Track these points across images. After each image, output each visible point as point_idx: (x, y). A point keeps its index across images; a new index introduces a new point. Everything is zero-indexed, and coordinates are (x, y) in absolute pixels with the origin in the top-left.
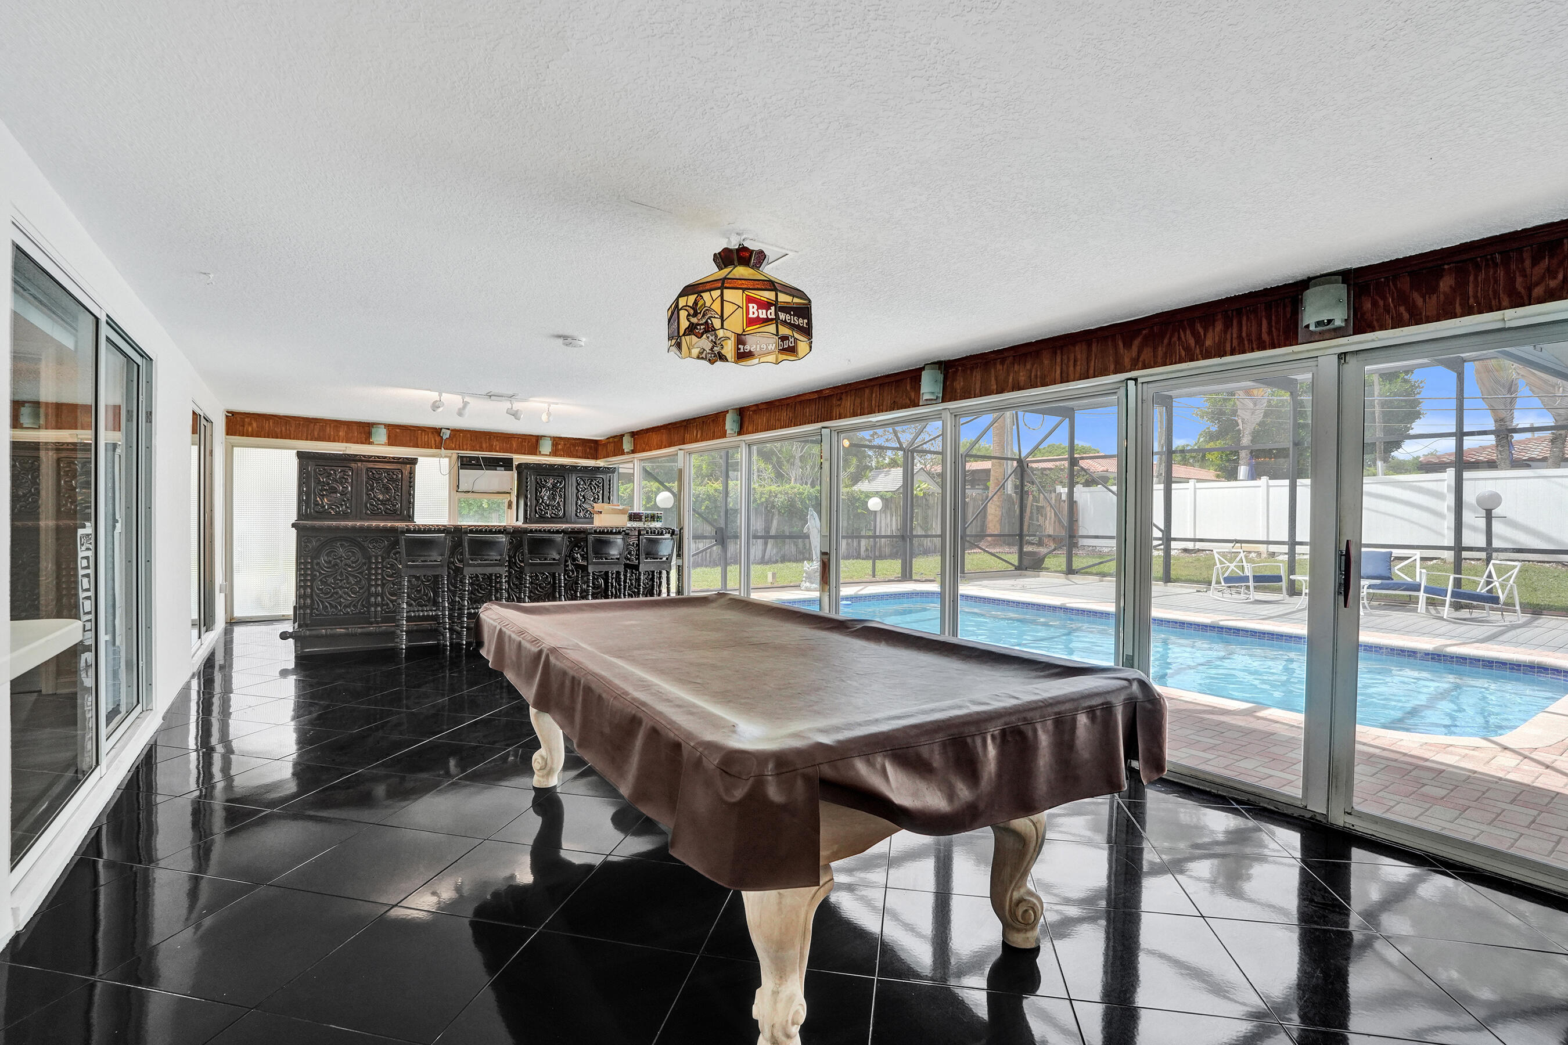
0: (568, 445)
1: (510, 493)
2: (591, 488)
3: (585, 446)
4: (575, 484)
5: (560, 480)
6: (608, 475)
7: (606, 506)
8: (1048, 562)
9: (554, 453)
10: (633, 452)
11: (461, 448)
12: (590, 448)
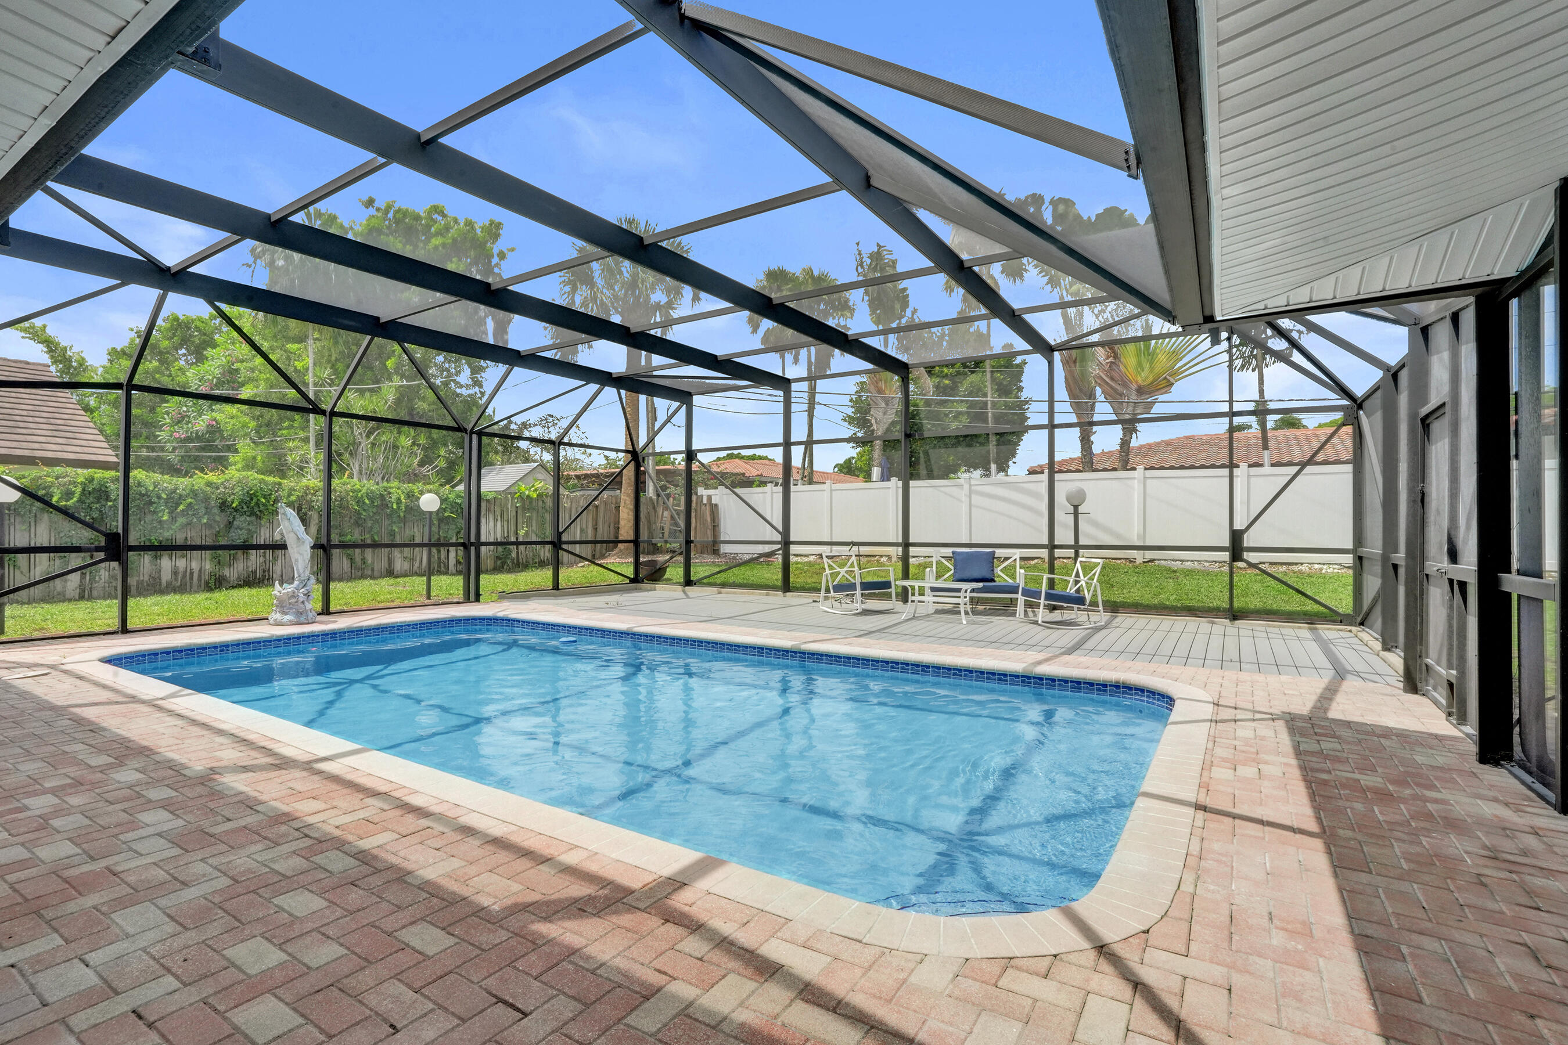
8: (670, 573)
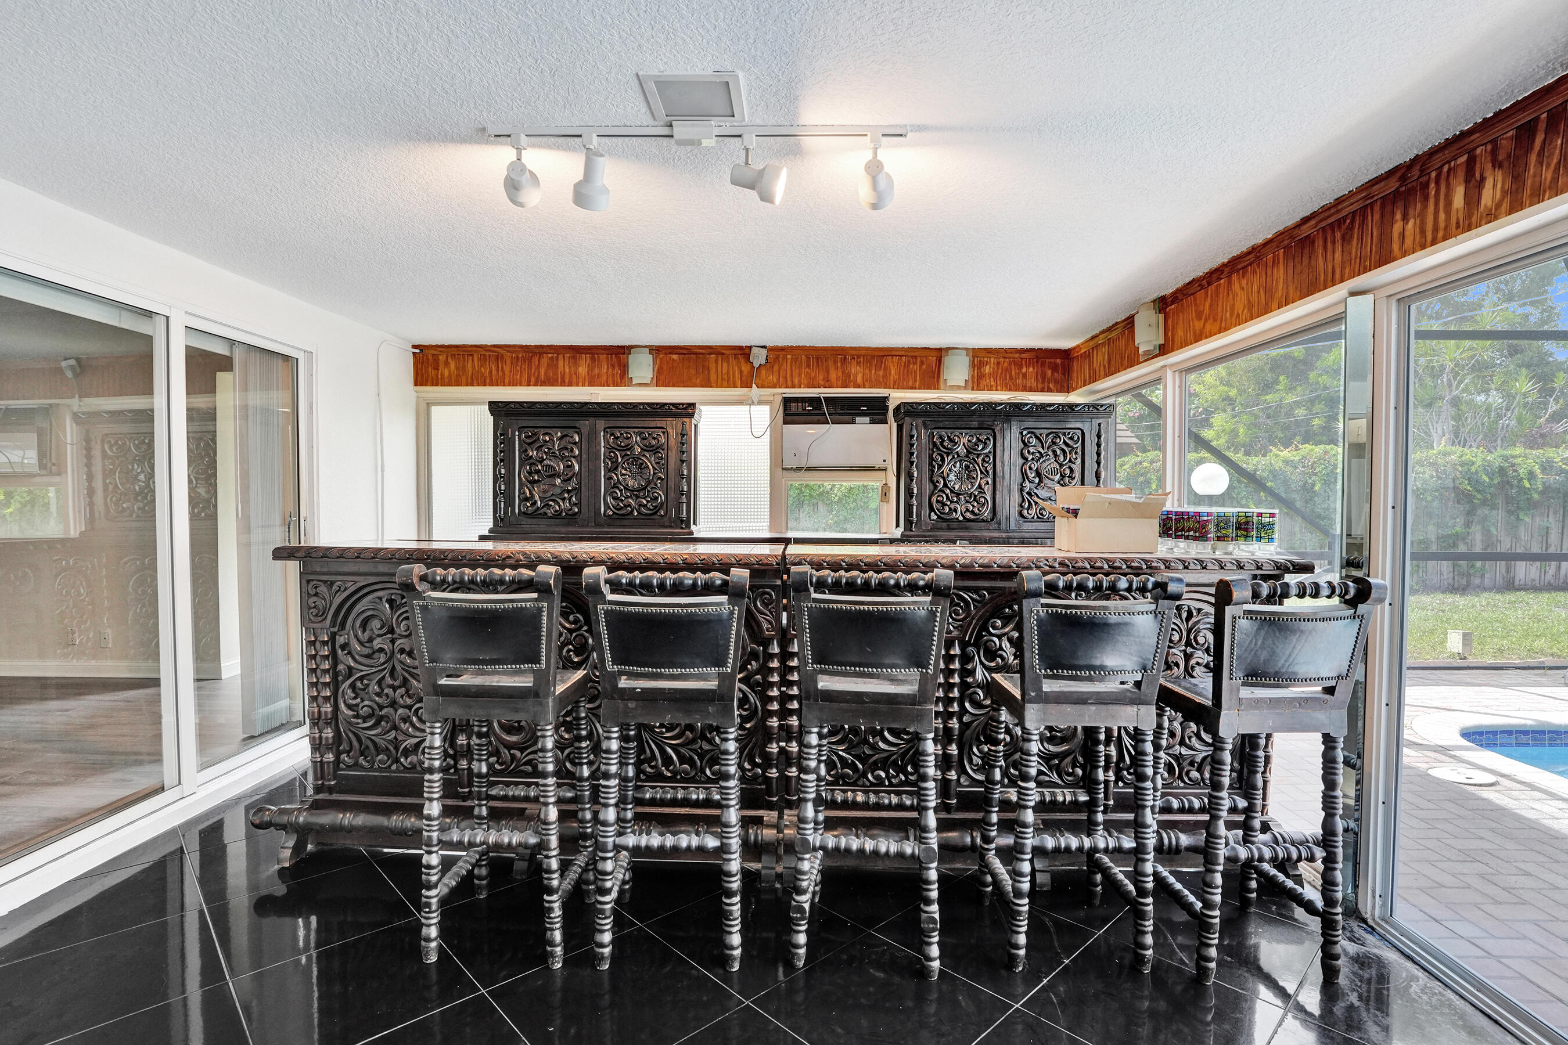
0: (1006, 364)
1: (885, 470)
2: (1054, 452)
3: (1043, 365)
4: (1017, 445)
5: (983, 437)
6: (1096, 422)
7: (1090, 493)
9: (977, 382)
10: (1164, 350)
11: (789, 383)
12: (1054, 368)
